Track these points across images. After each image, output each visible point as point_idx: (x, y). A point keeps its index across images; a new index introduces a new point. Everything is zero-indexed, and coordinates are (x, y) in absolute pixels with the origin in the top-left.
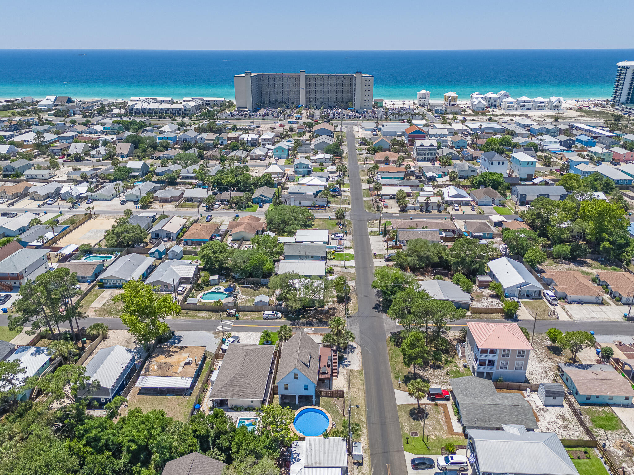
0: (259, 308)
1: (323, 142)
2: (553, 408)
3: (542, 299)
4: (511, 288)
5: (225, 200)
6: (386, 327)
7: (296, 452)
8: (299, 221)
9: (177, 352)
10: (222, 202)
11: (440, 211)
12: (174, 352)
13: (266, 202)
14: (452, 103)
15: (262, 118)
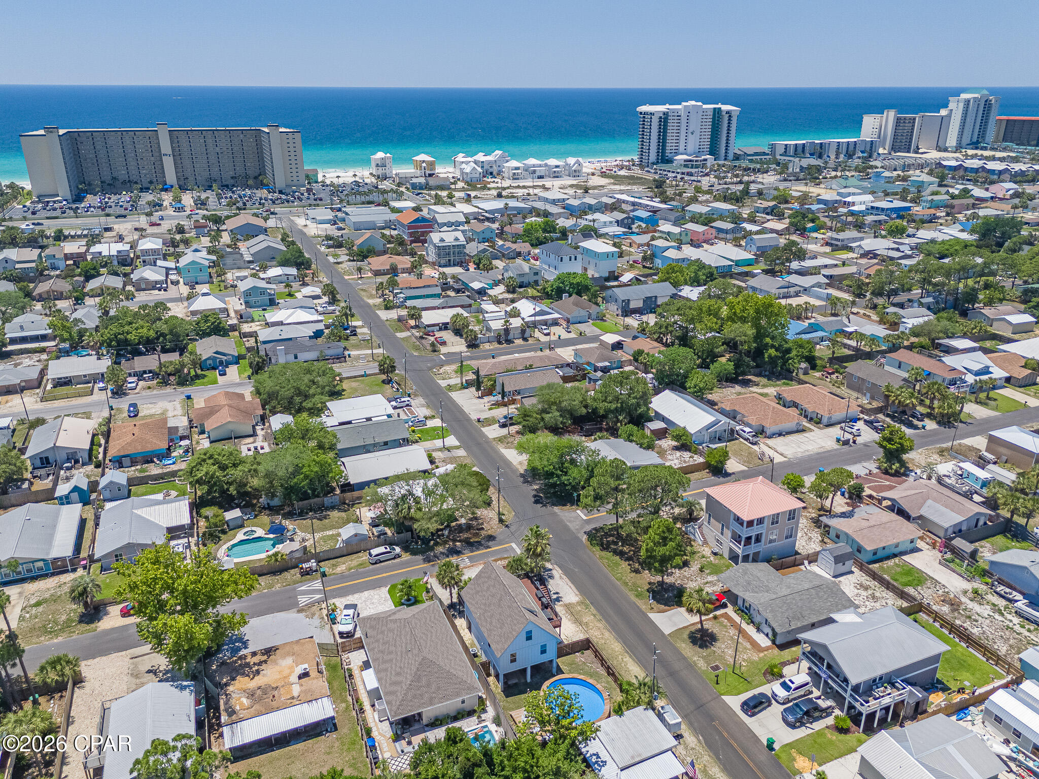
0: (354, 547)
1: (269, 247)
2: (845, 577)
3: (737, 439)
4: (700, 431)
5: (145, 372)
6: (573, 526)
7: (591, 752)
8: (323, 388)
9: (265, 662)
10: (140, 376)
11: (525, 339)
12: (260, 664)
13: (228, 364)
14: (428, 172)
15: (100, 212)
